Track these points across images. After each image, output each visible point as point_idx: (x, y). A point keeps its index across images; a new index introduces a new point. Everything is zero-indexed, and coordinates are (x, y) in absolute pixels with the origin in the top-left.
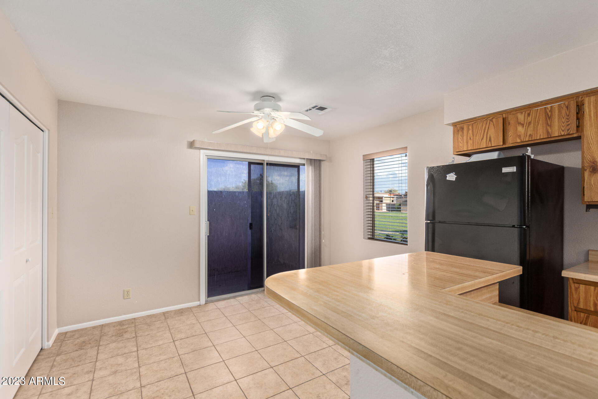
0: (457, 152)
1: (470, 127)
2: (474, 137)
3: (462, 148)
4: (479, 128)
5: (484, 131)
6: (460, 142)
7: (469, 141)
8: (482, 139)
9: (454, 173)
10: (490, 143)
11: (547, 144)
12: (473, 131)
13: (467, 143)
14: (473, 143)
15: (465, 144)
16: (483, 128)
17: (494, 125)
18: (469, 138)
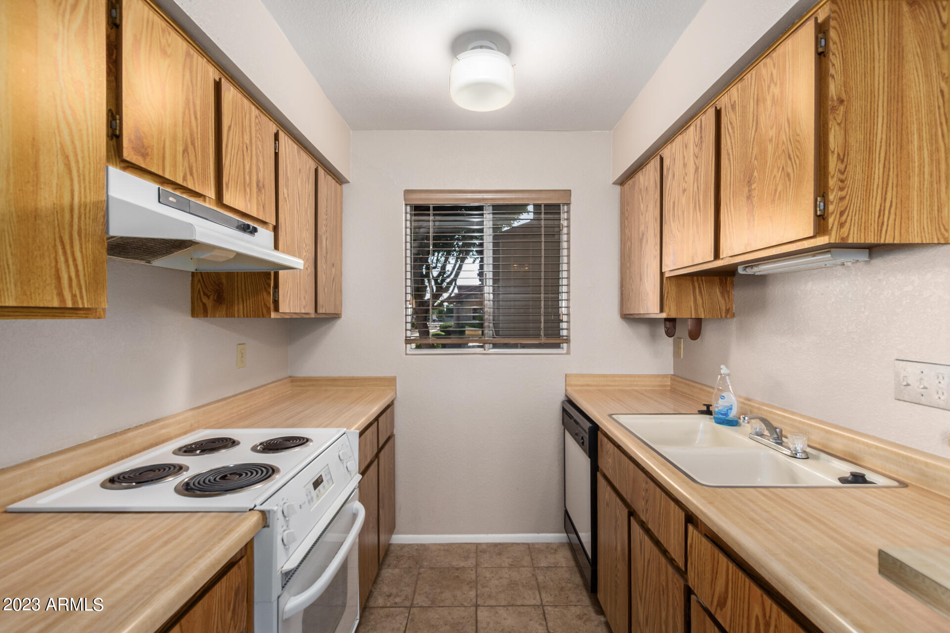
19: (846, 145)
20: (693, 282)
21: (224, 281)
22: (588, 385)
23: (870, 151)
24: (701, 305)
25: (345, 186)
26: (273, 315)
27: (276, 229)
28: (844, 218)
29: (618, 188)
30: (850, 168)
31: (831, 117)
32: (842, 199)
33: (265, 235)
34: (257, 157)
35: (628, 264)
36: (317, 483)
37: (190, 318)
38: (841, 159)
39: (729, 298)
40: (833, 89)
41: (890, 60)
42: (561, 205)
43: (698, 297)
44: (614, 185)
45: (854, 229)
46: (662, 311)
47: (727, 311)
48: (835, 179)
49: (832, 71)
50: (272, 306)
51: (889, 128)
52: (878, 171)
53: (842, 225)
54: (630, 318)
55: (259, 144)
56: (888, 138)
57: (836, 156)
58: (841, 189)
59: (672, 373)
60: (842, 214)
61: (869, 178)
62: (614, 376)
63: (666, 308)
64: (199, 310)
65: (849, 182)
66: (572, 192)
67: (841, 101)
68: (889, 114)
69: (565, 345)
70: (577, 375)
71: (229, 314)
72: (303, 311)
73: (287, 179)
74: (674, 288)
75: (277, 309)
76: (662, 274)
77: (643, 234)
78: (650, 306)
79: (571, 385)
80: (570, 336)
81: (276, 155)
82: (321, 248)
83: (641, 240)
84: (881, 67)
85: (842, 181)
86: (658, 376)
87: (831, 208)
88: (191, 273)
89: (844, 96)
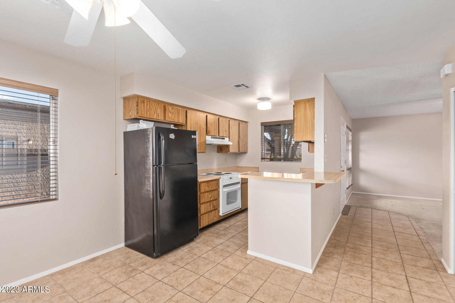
0: (139, 116)
1: (148, 103)
2: (151, 110)
3: (144, 115)
4: (153, 106)
5: (155, 109)
6: (143, 111)
7: (148, 112)
8: (154, 113)
9: (173, 134)
10: (158, 117)
11: (159, 123)
12: (150, 106)
13: (147, 113)
14: (150, 113)
15: (146, 113)
16: (155, 107)
17: (160, 107)
18: (147, 110)
19: (297, 125)
21: (222, 147)
23: (301, 126)
25: (248, 123)
26: (229, 152)
27: (229, 137)
30: (297, 129)
31: (295, 121)
32: (296, 134)
33: (227, 139)
34: (225, 126)
36: (231, 178)
37: (217, 153)
38: (296, 127)
41: (304, 110)
45: (298, 139)
49: (295, 114)
50: (228, 151)
51: (304, 122)
52: (302, 129)
53: (296, 138)
55: (226, 124)
58: (296, 132)
60: (296, 136)
61: (301, 131)
64: (218, 152)
67: (296, 119)
68: (304, 119)
71: (222, 152)
72: (235, 152)
73: (231, 128)
75: (229, 151)
81: (229, 124)
82: (240, 138)
84: (303, 112)
88: (217, 146)
89: (296, 117)
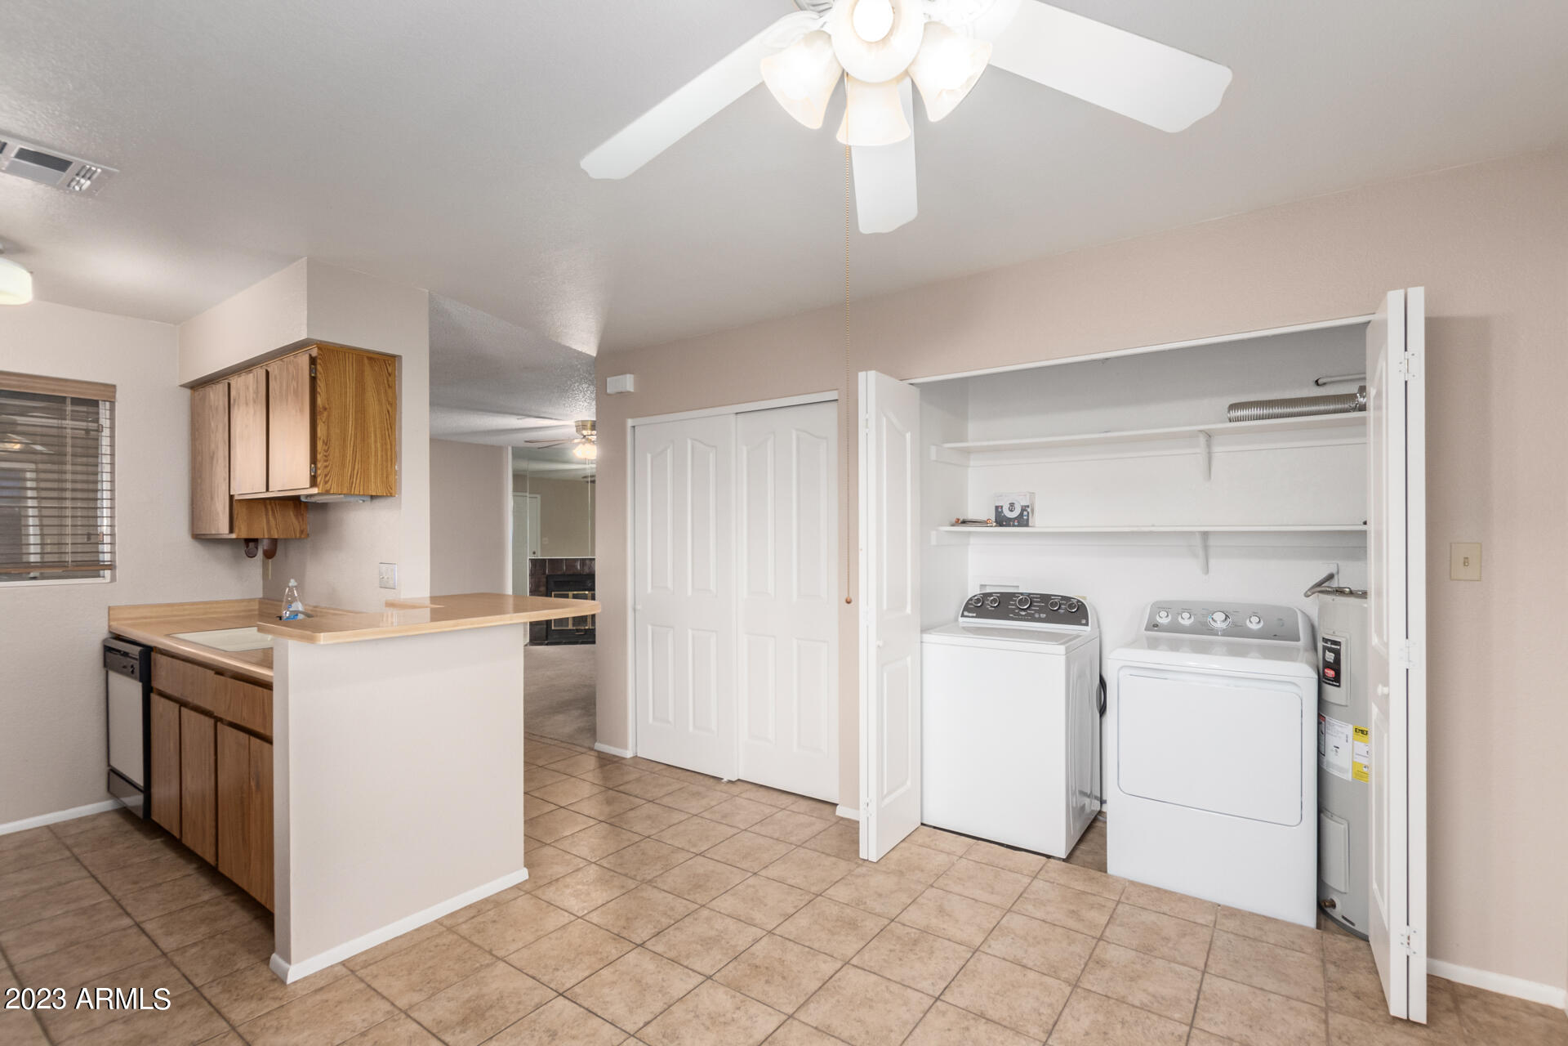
19: (328, 435)
20: (266, 507)
22: (145, 618)
23: (344, 440)
24: (274, 526)
28: (327, 479)
29: (188, 392)
30: (331, 448)
31: (318, 417)
32: (326, 467)
35: (199, 481)
38: (325, 443)
39: (303, 520)
40: (320, 401)
41: (356, 388)
42: (100, 402)
43: (271, 518)
44: (183, 388)
45: (334, 486)
46: (231, 530)
47: (302, 532)
48: (322, 454)
49: (318, 390)
51: (356, 428)
52: (349, 452)
53: (326, 483)
54: (201, 537)
56: (356, 435)
57: (321, 442)
58: (326, 461)
59: (261, 596)
60: (326, 476)
61: (344, 456)
62: (182, 604)
63: (236, 530)
65: (331, 457)
66: (118, 388)
67: (325, 409)
68: (356, 419)
69: (107, 573)
70: (127, 607)
74: (244, 510)
76: (231, 497)
77: (214, 453)
78: (222, 527)
79: (115, 620)
80: (115, 561)
83: (212, 458)
84: (351, 391)
85: (326, 456)
86: (242, 601)
87: (319, 472)
89: (327, 406)
